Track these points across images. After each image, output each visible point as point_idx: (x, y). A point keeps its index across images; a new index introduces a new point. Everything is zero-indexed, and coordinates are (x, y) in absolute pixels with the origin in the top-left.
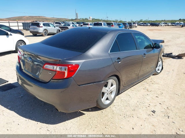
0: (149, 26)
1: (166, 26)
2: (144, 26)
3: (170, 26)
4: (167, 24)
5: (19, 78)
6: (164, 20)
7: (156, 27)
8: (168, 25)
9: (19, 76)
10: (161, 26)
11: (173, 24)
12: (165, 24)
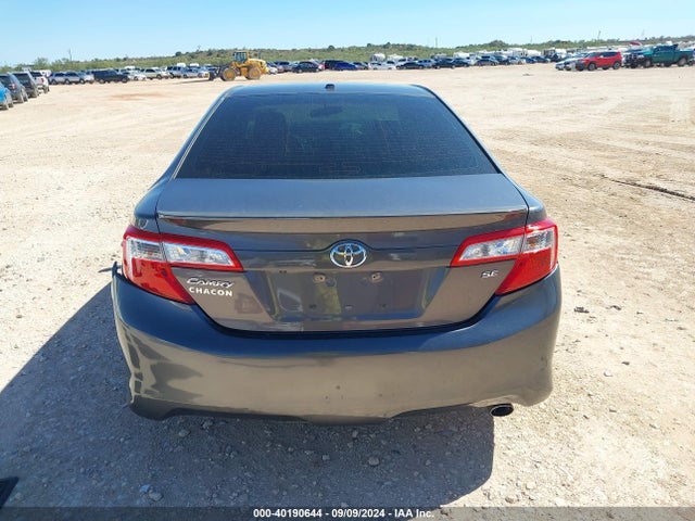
0: (91, 82)
1: (151, 79)
2: (70, 83)
3: (167, 77)
4: (152, 71)
5: (136, 346)
6: (125, 59)
7: (120, 84)
8: (160, 77)
9: (135, 339)
10: (136, 79)
11: (175, 73)
12: (148, 71)
